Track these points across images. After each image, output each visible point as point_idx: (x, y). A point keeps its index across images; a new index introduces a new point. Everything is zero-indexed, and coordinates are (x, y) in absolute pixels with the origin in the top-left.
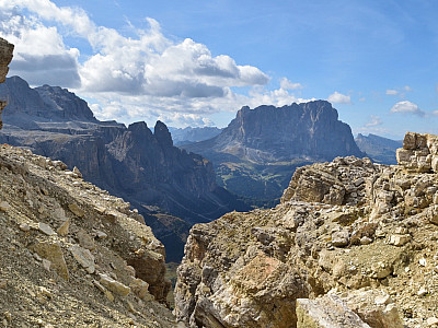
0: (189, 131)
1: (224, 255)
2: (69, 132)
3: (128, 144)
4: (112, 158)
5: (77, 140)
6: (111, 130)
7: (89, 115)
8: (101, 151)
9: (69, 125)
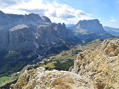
0: (69, 25)
1: (88, 60)
2: (46, 25)
3: (57, 27)
4: (54, 30)
5: (48, 26)
6: (54, 25)
7: (50, 21)
8: (52, 28)
9: (46, 23)
